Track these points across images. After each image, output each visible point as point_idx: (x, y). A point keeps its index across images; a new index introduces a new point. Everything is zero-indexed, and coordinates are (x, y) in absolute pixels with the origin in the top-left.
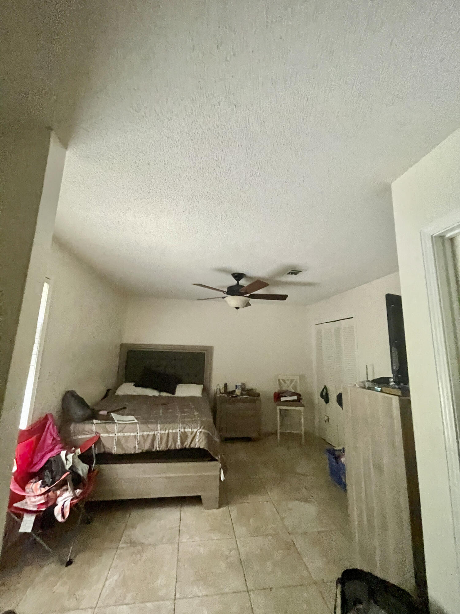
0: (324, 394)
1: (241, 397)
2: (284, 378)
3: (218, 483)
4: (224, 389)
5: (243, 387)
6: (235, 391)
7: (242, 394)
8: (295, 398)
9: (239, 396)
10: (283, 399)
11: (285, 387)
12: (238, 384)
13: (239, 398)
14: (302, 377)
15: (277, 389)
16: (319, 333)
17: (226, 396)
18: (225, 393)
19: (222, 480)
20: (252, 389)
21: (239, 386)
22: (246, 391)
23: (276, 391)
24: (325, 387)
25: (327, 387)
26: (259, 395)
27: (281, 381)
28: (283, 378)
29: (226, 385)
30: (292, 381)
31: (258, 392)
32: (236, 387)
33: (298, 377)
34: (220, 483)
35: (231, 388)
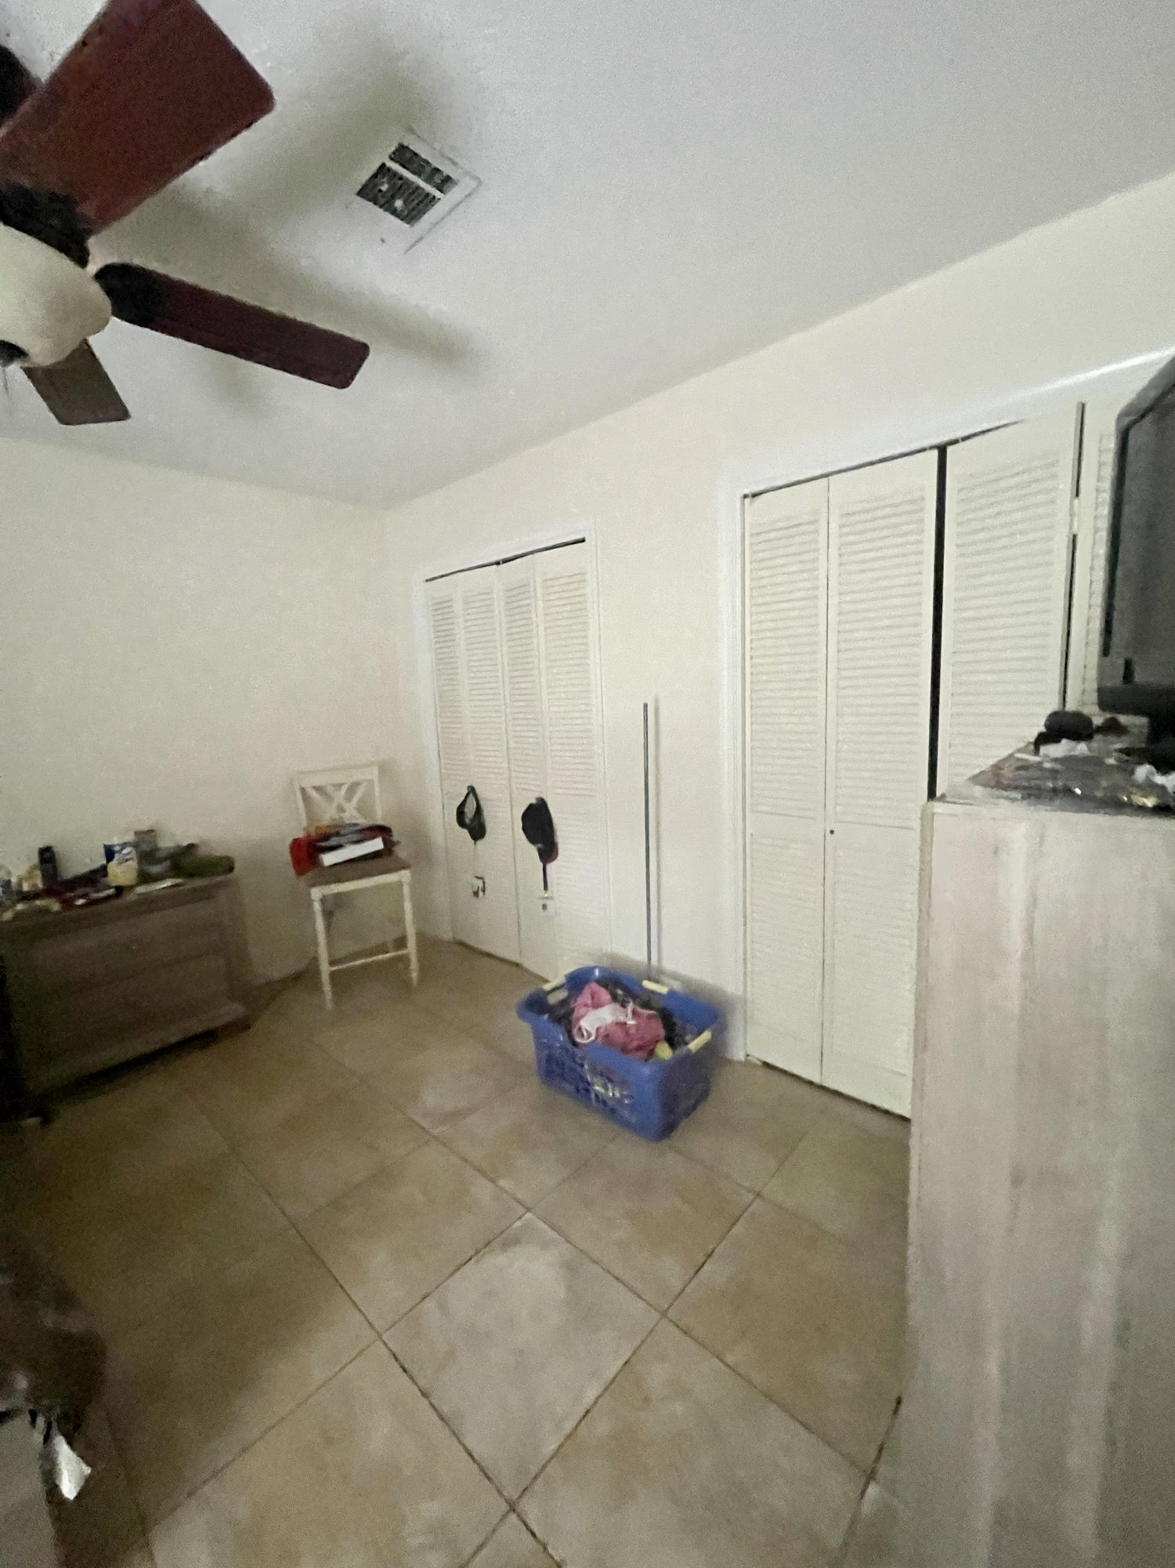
0: (470, 811)
1: (141, 889)
2: (318, 781)
3: (44, 1527)
4: (38, 873)
5: (145, 847)
6: (103, 870)
7: (145, 878)
8: (377, 844)
9: (131, 888)
10: (328, 859)
11: (328, 815)
12: (115, 841)
13: (130, 897)
14: (386, 770)
15: (297, 828)
16: (441, 609)
17: (56, 906)
18: (48, 892)
19: (69, 1489)
20: (191, 847)
21: (124, 846)
22: (165, 859)
23: (300, 834)
24: (472, 790)
25: (478, 791)
26: (225, 865)
27: (314, 794)
28: (318, 784)
29: (47, 857)
30: (353, 788)
31: (219, 852)
32: (110, 853)
33: (373, 774)
34: (57, 1520)
35: (79, 860)
